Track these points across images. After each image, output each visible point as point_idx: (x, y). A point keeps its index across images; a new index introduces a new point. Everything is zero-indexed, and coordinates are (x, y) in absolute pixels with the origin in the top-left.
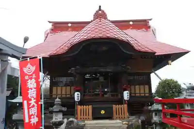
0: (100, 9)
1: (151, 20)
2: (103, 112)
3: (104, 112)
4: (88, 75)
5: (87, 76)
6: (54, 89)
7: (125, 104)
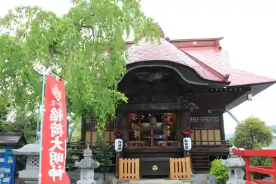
1: (221, 39)
2: (155, 168)
6: (88, 134)
7: (188, 156)
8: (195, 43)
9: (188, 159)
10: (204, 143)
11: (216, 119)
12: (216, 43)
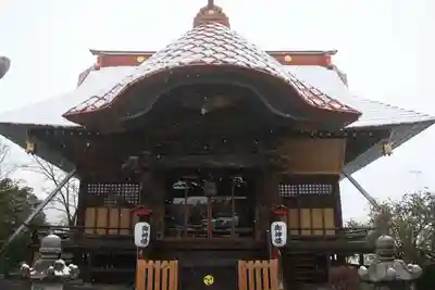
0: (211, 5)
1: (333, 53)
2: (209, 280)
3: (211, 282)
4: (180, 183)
5: (179, 185)
6: (90, 212)
7: (275, 256)
8: (288, 58)
9: (274, 263)
10: (304, 233)
11: (326, 189)
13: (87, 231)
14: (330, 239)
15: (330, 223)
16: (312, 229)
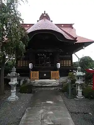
0: (45, 13)
2: (45, 75)
6: (19, 62)
7: (58, 70)
8: (63, 26)
11: (69, 56)
12: (71, 26)
13: (18, 66)
14: (70, 67)
15: (70, 64)
16: (66, 65)
